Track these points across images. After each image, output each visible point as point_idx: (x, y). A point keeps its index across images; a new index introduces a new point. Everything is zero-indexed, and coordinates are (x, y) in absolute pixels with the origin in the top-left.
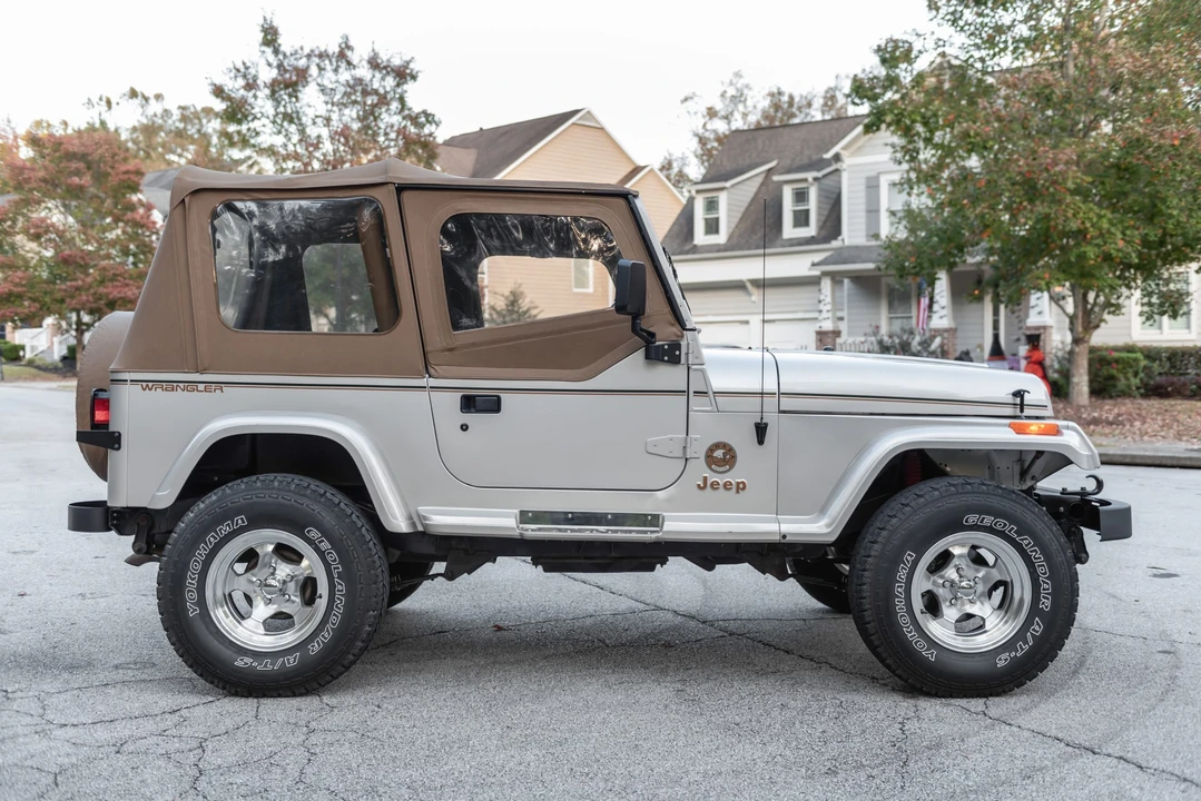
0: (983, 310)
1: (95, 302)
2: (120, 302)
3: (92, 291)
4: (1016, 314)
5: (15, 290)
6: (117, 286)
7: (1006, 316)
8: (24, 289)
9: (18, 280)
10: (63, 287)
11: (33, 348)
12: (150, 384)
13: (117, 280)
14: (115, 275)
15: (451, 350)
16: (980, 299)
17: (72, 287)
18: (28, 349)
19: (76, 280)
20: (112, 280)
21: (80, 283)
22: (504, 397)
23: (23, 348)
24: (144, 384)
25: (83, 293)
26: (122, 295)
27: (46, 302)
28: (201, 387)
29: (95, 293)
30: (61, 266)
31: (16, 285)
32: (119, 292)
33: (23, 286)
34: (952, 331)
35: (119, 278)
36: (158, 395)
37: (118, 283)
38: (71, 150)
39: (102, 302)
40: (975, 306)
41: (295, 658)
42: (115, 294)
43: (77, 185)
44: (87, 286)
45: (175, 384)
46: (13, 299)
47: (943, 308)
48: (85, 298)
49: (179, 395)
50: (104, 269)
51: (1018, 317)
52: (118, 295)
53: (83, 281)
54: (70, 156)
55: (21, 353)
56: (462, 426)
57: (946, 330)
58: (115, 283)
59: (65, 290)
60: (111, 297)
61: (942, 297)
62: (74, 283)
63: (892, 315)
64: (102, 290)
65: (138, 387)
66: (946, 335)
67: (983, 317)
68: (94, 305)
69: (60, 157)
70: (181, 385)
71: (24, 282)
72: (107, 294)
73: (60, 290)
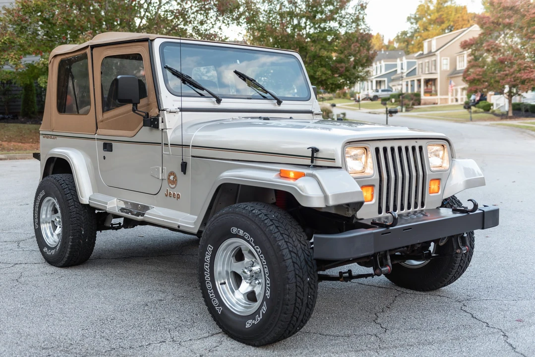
1: (515, 81)
2: (527, 81)
3: (513, 76)
5: (477, 77)
6: (526, 73)
8: (481, 77)
9: (478, 73)
10: (499, 74)
11: (497, 105)
13: (527, 70)
14: (526, 67)
15: (102, 121)
17: (503, 74)
18: (495, 105)
19: (505, 71)
20: (524, 70)
21: (507, 72)
22: (114, 144)
23: (492, 105)
25: (509, 77)
26: (529, 77)
27: (491, 83)
29: (515, 77)
30: (499, 64)
31: (478, 75)
32: (527, 76)
33: (480, 75)
35: (528, 68)
37: (527, 71)
38: (506, 5)
39: (518, 81)
42: (525, 77)
43: (508, 23)
44: (511, 74)
46: (476, 82)
48: (509, 79)
50: (520, 64)
52: (526, 77)
53: (509, 71)
54: (505, 9)
55: (492, 107)
58: (526, 71)
59: (500, 76)
60: (523, 78)
62: (505, 72)
64: (518, 75)
68: (514, 83)
69: (501, 10)
71: (481, 73)
72: (521, 77)
73: (498, 76)
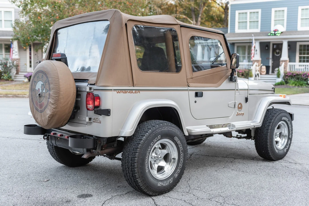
0: (26, 53)
4: (37, 55)
7: (33, 55)
12: (119, 91)
15: (192, 78)
16: (26, 50)
22: (204, 92)
24: (118, 91)
28: (134, 91)
34: (18, 60)
36: (122, 94)
40: (25, 52)
41: (172, 180)
45: (126, 91)
47: (16, 52)
49: (128, 95)
51: (37, 56)
56: (195, 102)
57: (17, 59)
61: (16, 49)
63: (6, 54)
65: (115, 92)
66: (17, 60)
67: (26, 55)
70: (128, 91)
